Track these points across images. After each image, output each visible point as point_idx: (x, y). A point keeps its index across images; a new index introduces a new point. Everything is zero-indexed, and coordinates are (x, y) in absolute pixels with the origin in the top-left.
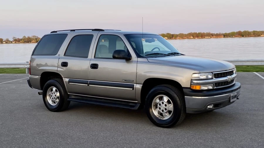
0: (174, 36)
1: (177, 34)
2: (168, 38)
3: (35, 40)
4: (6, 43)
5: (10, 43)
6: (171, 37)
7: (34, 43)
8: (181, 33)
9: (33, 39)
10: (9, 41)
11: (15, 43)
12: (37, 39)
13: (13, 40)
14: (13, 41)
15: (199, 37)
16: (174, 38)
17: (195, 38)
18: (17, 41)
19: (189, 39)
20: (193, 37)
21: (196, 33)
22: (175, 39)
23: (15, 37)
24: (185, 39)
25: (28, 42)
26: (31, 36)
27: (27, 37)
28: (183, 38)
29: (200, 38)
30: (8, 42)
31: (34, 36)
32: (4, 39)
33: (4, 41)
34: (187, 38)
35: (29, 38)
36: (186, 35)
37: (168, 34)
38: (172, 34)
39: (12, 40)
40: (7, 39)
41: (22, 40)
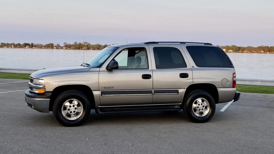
0: (241, 49)
1: (245, 47)
2: (233, 51)
3: (87, 47)
4: (57, 48)
5: (60, 49)
6: (238, 50)
7: (86, 49)
8: (250, 46)
9: (84, 46)
10: (60, 47)
11: (66, 49)
12: (89, 46)
13: (64, 45)
14: (64, 47)
15: (271, 51)
16: (240, 51)
17: (266, 53)
18: (68, 47)
19: (259, 53)
20: (264, 52)
21: (268, 46)
22: (242, 52)
23: (65, 43)
24: (255, 53)
25: (79, 49)
26: (82, 42)
27: (78, 43)
28: (252, 52)
29: (272, 53)
30: (58, 47)
31: (85, 43)
32: (55, 44)
33: (54, 46)
34: (257, 52)
35: (80, 44)
36: (255, 48)
37: (234, 46)
38: (238, 46)
39: (62, 45)
40: (58, 44)
41: (73, 46)
